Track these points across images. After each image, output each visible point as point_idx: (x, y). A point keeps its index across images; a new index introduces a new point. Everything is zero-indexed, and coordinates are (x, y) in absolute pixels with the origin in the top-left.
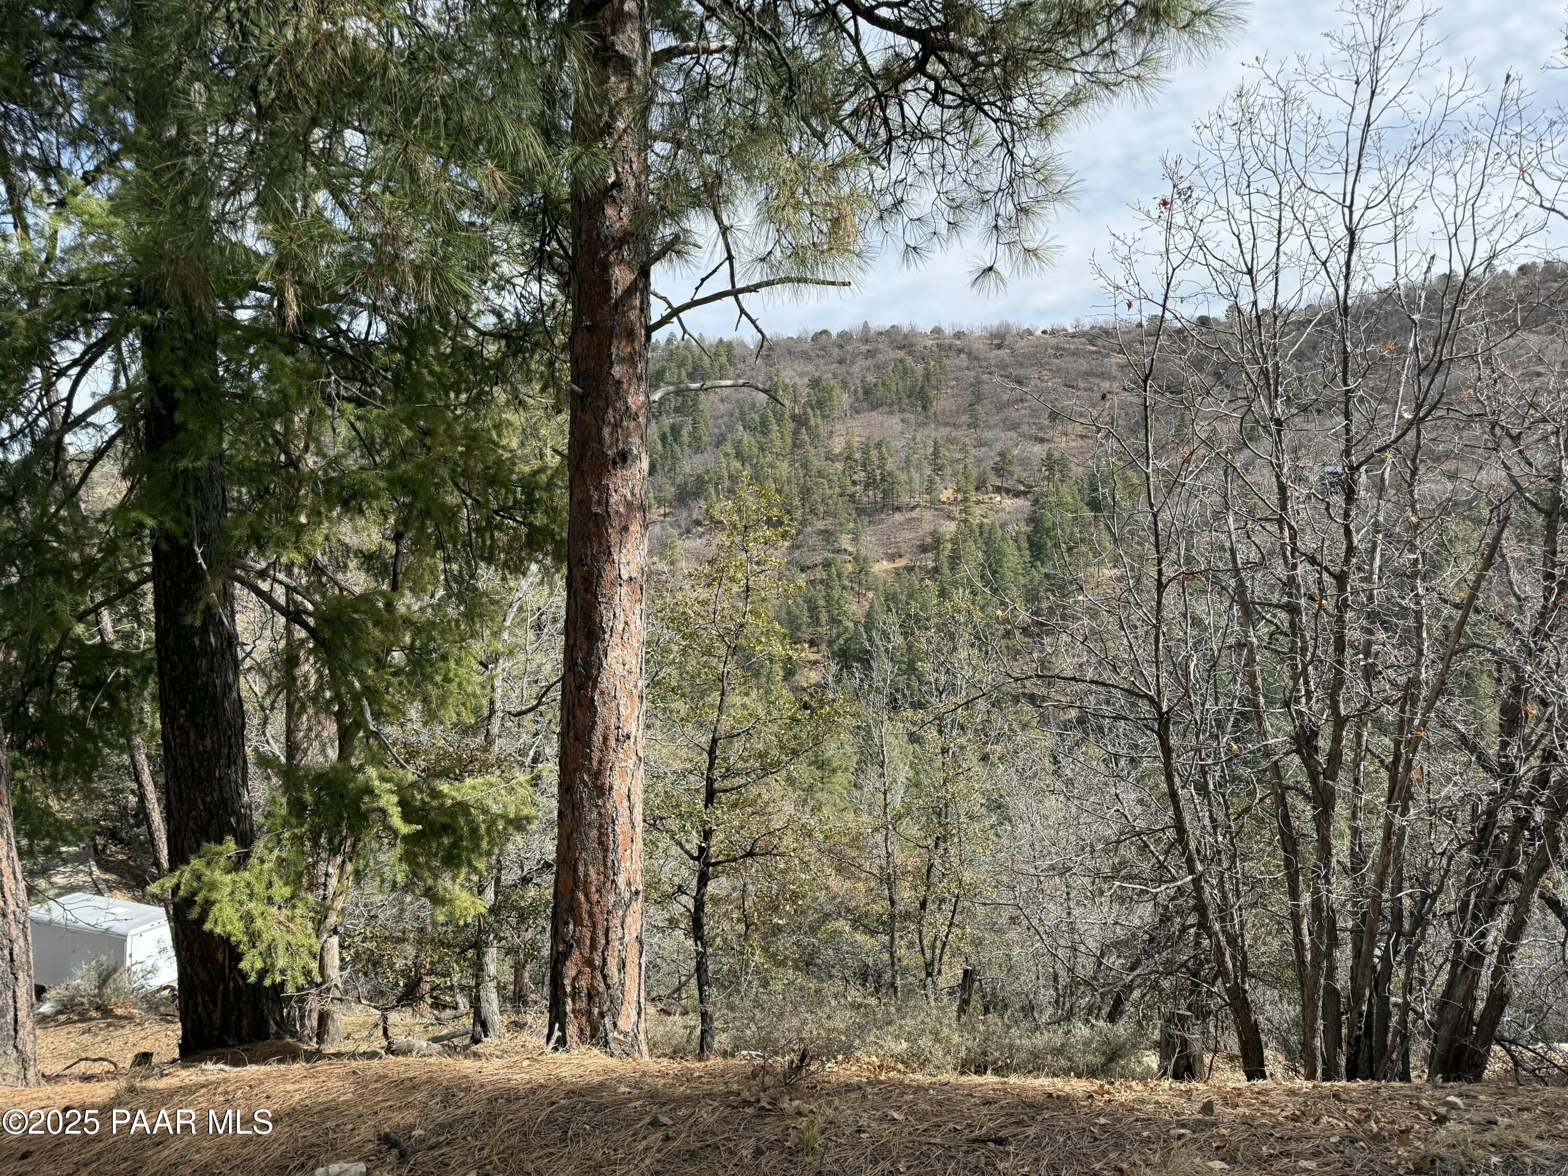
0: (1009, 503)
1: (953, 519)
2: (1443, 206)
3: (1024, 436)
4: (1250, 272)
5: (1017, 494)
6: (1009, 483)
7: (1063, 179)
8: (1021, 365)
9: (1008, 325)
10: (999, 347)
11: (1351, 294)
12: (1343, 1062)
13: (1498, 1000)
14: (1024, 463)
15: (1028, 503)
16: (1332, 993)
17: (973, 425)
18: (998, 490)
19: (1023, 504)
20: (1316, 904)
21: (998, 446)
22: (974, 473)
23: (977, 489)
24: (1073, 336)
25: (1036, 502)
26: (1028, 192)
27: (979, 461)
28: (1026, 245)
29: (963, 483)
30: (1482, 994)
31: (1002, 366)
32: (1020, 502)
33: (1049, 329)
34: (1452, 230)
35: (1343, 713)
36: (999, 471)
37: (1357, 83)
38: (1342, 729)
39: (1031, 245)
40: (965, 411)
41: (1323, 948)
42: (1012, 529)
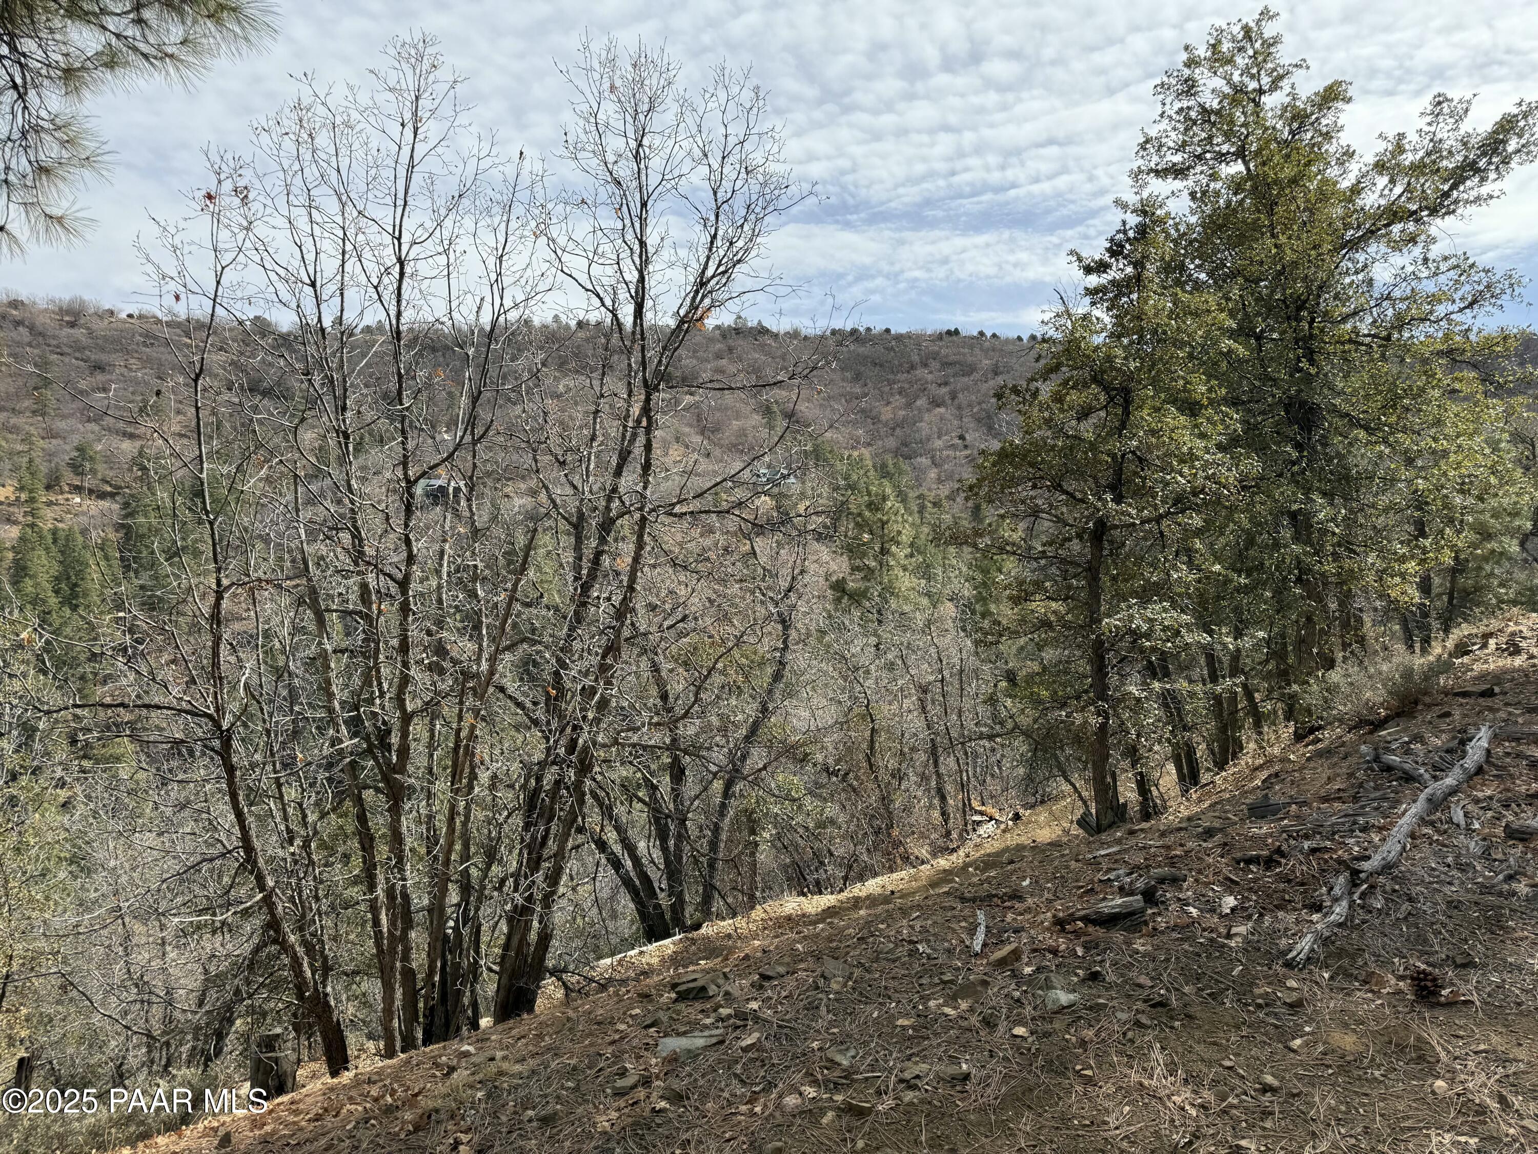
0: (95, 506)
1: (15, 523)
2: (485, 256)
3: (109, 430)
4: (313, 284)
5: (102, 496)
6: (88, 482)
7: (92, 145)
8: (103, 350)
9: (82, 302)
10: (72, 325)
11: (403, 321)
12: (419, 1035)
13: (545, 938)
14: (110, 459)
15: (116, 506)
16: (409, 975)
17: (40, 411)
18: (78, 489)
19: (112, 507)
20: (390, 893)
21: (76, 440)
22: (43, 468)
23: (48, 488)
24: (168, 324)
25: (126, 505)
26: (50, 150)
27: (50, 456)
28: (48, 211)
29: (27, 479)
30: (533, 936)
31: (78, 347)
32: (105, 504)
33: (136, 313)
34: (493, 276)
35: (409, 709)
36: (76, 468)
37: (403, 125)
38: (408, 725)
39: (56, 212)
40: (29, 395)
41: (398, 933)
42: (95, 536)
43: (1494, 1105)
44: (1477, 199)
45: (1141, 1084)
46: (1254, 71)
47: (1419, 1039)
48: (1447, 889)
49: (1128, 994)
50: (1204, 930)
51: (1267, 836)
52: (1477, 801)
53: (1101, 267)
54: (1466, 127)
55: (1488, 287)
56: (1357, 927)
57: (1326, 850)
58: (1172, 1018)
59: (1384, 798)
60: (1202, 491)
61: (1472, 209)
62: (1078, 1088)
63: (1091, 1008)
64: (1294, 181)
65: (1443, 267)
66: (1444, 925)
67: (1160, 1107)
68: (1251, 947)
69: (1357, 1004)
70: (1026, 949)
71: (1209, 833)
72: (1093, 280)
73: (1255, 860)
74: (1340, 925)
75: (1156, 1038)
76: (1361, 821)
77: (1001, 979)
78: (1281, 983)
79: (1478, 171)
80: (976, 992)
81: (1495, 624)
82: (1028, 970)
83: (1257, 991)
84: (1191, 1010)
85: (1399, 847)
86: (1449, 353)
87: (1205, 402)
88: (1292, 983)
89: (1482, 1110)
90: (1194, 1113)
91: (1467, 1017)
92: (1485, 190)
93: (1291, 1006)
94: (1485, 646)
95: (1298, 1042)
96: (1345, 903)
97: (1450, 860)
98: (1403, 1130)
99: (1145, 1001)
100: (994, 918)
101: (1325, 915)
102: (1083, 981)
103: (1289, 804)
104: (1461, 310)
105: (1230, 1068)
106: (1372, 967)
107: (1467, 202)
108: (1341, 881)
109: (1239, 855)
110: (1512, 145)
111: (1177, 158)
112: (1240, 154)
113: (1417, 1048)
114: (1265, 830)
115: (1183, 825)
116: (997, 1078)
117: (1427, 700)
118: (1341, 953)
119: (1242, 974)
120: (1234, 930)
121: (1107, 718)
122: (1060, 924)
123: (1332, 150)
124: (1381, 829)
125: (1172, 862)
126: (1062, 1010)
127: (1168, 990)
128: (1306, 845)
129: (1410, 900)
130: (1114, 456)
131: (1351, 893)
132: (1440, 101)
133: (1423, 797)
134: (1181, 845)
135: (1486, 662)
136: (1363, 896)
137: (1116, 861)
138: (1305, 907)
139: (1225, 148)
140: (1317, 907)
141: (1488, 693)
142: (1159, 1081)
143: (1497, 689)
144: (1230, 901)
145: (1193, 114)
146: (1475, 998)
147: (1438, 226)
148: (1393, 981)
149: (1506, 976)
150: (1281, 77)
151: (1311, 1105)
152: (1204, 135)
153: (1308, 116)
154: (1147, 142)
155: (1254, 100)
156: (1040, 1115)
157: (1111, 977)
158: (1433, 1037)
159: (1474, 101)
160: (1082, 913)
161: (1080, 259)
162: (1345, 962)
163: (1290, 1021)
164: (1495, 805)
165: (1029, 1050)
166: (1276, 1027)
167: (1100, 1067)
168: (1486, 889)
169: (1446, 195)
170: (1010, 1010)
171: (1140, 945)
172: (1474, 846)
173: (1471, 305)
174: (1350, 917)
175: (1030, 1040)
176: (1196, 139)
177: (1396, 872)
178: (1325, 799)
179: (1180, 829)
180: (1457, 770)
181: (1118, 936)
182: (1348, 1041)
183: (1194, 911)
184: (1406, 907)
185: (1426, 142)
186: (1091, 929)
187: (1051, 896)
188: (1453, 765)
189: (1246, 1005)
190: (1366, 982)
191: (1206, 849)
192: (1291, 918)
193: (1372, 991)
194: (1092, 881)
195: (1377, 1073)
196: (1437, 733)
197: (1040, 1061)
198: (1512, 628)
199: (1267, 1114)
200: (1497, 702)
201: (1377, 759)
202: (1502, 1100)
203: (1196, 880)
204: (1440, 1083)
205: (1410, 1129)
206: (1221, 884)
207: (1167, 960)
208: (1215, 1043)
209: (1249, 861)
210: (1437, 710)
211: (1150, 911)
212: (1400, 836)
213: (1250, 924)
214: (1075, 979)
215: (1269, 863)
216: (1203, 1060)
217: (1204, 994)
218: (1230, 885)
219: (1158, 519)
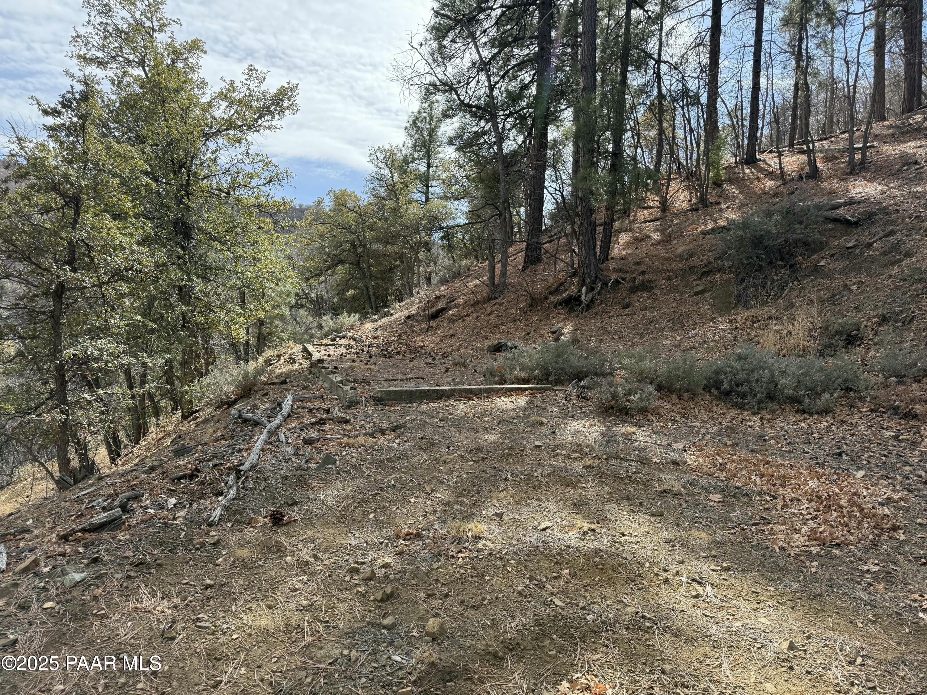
43: (312, 560)
44: (269, 128)
45: (136, 608)
46: (149, 15)
47: (277, 542)
48: (281, 472)
49: (120, 564)
50: (159, 519)
51: (187, 464)
52: (289, 430)
53: (56, 113)
54: (264, 87)
55: (277, 174)
56: (241, 499)
57: (221, 464)
58: (150, 568)
59: (247, 435)
60: (131, 269)
61: (267, 132)
62: (96, 623)
63: (97, 578)
64: (177, 91)
65: (256, 159)
66: (281, 488)
67: (150, 615)
68: (187, 521)
69: (246, 535)
70: (42, 559)
71: (152, 469)
72: (50, 121)
73: (184, 477)
74: (233, 499)
75: (141, 581)
76: (237, 447)
77: (26, 580)
78: (207, 535)
79: (270, 112)
80: (10, 592)
81: (282, 350)
82: (46, 570)
83: (195, 542)
84: (159, 562)
85: (257, 457)
86: (258, 206)
87: (131, 213)
88: (213, 533)
89: (307, 563)
90: (170, 612)
91: (296, 526)
92: (274, 123)
93: (214, 544)
94: (279, 360)
95: (221, 560)
96: (235, 488)
97: (281, 458)
98: (275, 583)
99: (131, 564)
100: (10, 548)
101: (226, 496)
102: (88, 565)
103: (197, 446)
104: (264, 185)
105: (186, 583)
106: (251, 515)
107: (265, 127)
108: (231, 479)
109: (173, 476)
110: (286, 103)
111: (100, 54)
112: (142, 63)
113: (277, 546)
114: (185, 461)
115: (135, 468)
116: (38, 635)
117: (256, 388)
118: (235, 512)
119: (185, 536)
120: (177, 515)
121: (68, 416)
122: (65, 538)
123: (195, 78)
124: (247, 450)
125: (132, 488)
126: (77, 584)
127: (144, 555)
128: (210, 464)
129: (265, 480)
130: (70, 242)
131: (237, 483)
132: (251, 69)
133: (265, 431)
134: (137, 478)
135: (280, 368)
136: (243, 483)
137: (94, 496)
138: (214, 495)
139: (131, 57)
140: (220, 494)
141: (284, 382)
142: (147, 602)
143: (288, 380)
144: (172, 501)
145: (110, 29)
146: (298, 518)
147: (251, 136)
148: (262, 520)
149: (310, 504)
150: (165, 25)
151: (231, 587)
152: (117, 45)
153: (182, 54)
154: (78, 36)
155: (149, 34)
156: (73, 646)
157: (106, 558)
158: (283, 539)
159: (268, 74)
160: (80, 527)
161: (39, 104)
162: (238, 516)
163: (214, 552)
164: (297, 430)
165: (58, 613)
166: (208, 556)
167: (108, 607)
168: (298, 468)
169: (256, 121)
170: (38, 595)
171: (121, 536)
172: (290, 450)
173: (269, 182)
174: (238, 494)
175: (58, 607)
176: (111, 46)
177: (257, 468)
178: (216, 440)
179: (133, 470)
180: (279, 416)
181: (106, 535)
182: (245, 553)
183: (152, 511)
184: (264, 484)
185: (245, 89)
186: (87, 535)
187: (51, 525)
188: (277, 415)
189: (190, 550)
190: (249, 524)
191: (152, 478)
192: (207, 502)
193: (252, 527)
194: (80, 510)
195: (260, 563)
196: (264, 403)
197: (68, 616)
198: (290, 351)
199: (209, 599)
200: (289, 386)
201: (240, 416)
202: (315, 557)
203: (150, 495)
204: (289, 558)
205: (278, 582)
206: (166, 493)
207: (140, 540)
208: (176, 574)
209: (179, 479)
210: (261, 393)
211: (124, 517)
212: (257, 451)
213: (186, 510)
214: (82, 565)
215: (192, 477)
216: (171, 584)
217: (166, 551)
218: (171, 493)
219: (100, 286)
